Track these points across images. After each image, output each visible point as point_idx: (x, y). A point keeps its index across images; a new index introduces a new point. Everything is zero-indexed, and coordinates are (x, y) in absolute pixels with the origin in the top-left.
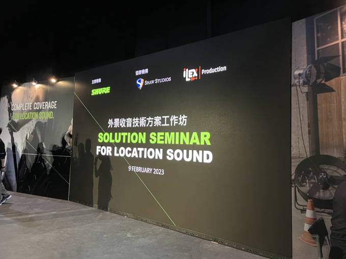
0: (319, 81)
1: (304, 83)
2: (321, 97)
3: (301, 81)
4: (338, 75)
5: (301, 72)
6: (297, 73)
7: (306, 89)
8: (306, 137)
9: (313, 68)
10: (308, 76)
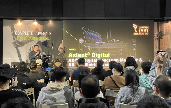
0: (160, 36)
1: (157, 36)
2: (161, 40)
3: (156, 36)
4: (164, 36)
5: (156, 34)
6: (155, 34)
7: (157, 38)
8: (158, 48)
9: (159, 33)
10: (158, 35)
